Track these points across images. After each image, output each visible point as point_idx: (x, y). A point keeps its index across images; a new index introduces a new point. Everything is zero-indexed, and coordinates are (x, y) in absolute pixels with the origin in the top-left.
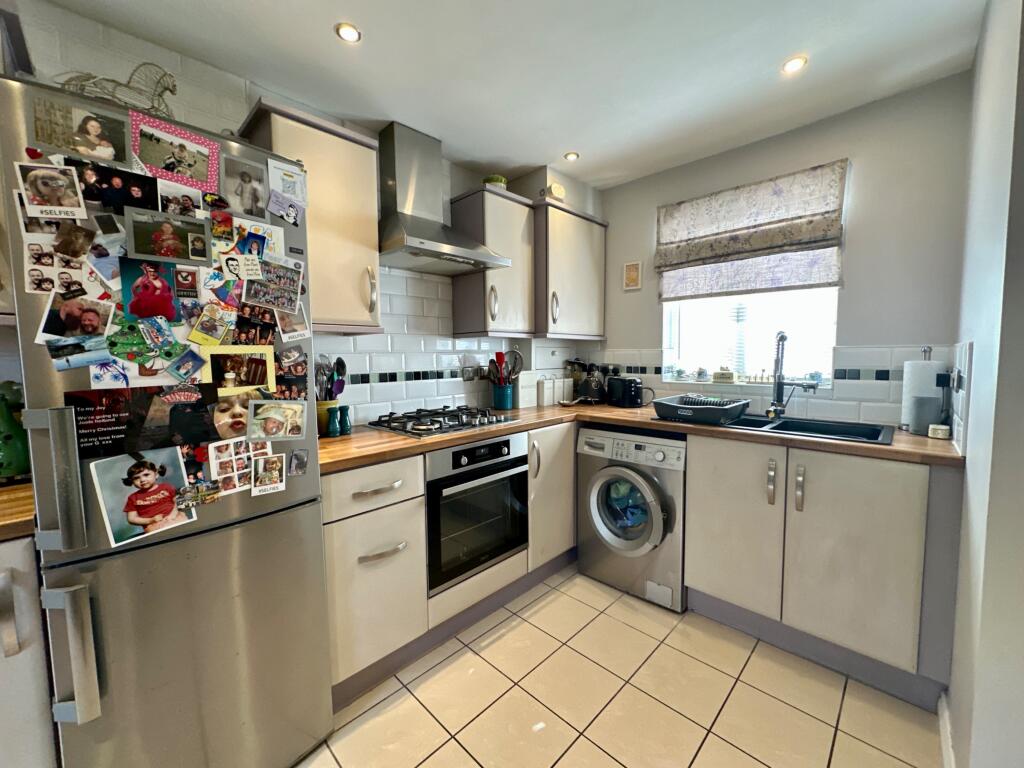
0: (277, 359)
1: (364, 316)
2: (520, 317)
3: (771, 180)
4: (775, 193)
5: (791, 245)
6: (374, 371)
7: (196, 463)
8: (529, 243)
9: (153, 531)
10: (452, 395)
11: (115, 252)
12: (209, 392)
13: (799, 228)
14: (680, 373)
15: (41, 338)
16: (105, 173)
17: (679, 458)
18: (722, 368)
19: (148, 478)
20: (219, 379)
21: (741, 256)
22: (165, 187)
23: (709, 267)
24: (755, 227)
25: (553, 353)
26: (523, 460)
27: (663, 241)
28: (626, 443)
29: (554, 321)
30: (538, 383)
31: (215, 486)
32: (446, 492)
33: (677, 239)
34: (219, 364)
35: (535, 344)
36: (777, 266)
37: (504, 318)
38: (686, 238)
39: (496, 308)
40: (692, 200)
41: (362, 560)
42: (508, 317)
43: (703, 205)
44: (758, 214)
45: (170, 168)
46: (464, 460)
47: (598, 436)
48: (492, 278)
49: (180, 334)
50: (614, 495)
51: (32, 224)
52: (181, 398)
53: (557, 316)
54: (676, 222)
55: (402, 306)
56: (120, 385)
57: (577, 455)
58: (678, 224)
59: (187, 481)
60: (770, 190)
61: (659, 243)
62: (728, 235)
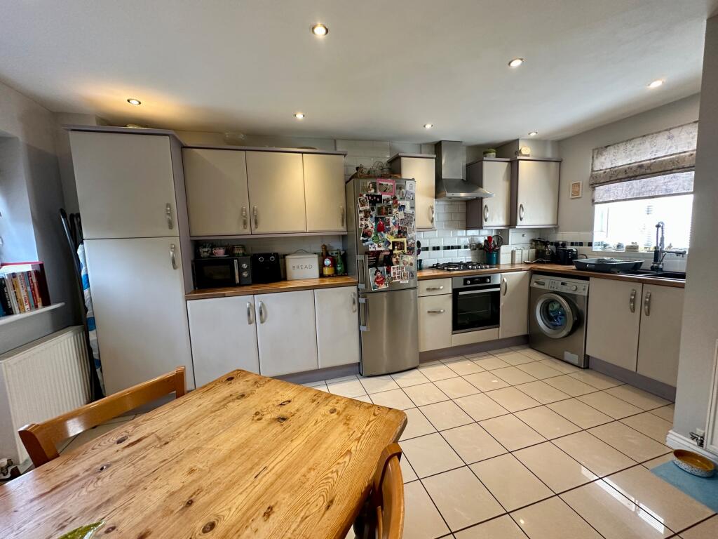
0: (407, 242)
1: (429, 224)
2: (501, 218)
3: (666, 130)
4: (669, 138)
5: (678, 169)
6: (431, 246)
7: (388, 272)
8: (507, 180)
9: (380, 288)
10: (465, 256)
11: (374, 216)
12: (391, 251)
13: (684, 159)
14: (605, 246)
15: (361, 238)
16: (372, 196)
17: (584, 289)
18: (633, 243)
19: (379, 274)
20: (394, 248)
21: (646, 176)
22: (384, 197)
23: (625, 184)
24: (655, 159)
25: (523, 235)
26: (498, 286)
27: (595, 169)
28: (556, 282)
29: (521, 219)
30: (512, 251)
31: (392, 279)
32: (461, 293)
33: (604, 168)
34: (394, 243)
35: (511, 231)
36: (670, 181)
37: (492, 220)
38: (610, 167)
39: (487, 215)
40: (615, 144)
41: (429, 312)
42: (495, 218)
43: (622, 147)
44: (657, 151)
45: (385, 191)
46: (469, 282)
47: (542, 278)
48: (486, 202)
49: (386, 236)
50: (550, 309)
51: (360, 211)
52: (386, 253)
53: (522, 216)
54: (604, 157)
55: (443, 217)
56: (374, 250)
57: (530, 288)
58: (605, 159)
59: (386, 276)
60: (666, 137)
61: (593, 171)
62: (637, 164)
